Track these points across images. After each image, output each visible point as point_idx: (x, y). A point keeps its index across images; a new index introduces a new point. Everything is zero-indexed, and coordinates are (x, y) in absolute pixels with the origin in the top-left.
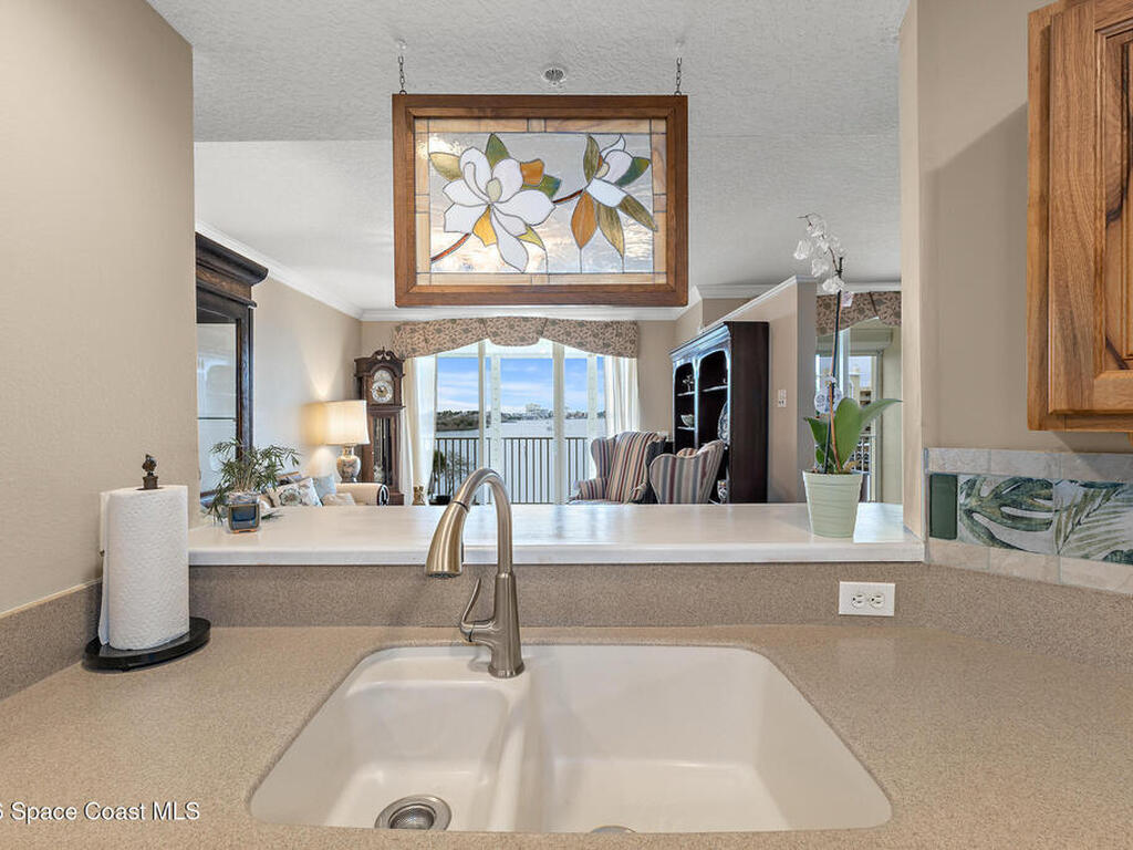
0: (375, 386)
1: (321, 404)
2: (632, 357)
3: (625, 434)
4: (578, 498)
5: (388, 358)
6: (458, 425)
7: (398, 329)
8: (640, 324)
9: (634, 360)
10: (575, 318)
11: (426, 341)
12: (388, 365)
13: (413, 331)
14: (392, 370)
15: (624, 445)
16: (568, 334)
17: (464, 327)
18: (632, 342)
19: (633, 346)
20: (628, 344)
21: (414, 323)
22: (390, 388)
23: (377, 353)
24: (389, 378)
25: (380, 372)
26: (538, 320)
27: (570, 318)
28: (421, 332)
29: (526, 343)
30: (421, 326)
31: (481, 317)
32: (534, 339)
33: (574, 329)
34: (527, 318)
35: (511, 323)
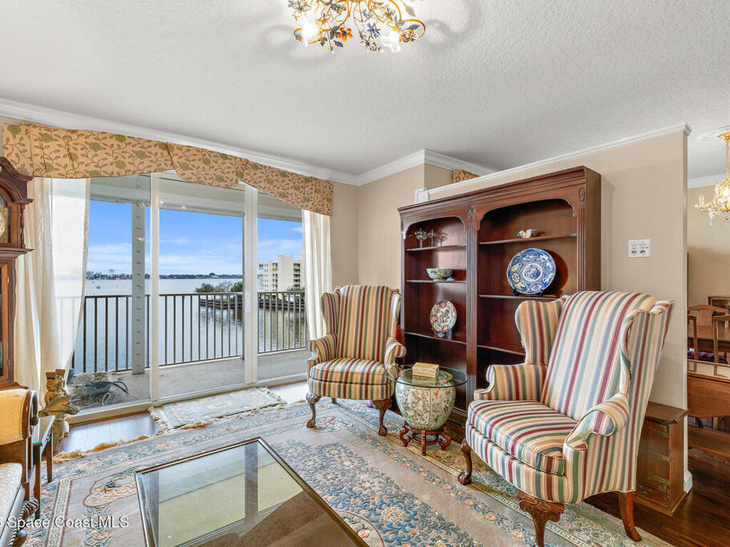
2: (327, 214)
7: (15, 129)
9: (329, 218)
10: (276, 167)
11: (71, 156)
13: (45, 138)
16: (271, 182)
17: (137, 149)
26: (238, 160)
27: (272, 166)
28: (62, 142)
29: (223, 184)
30: (63, 134)
31: (165, 142)
32: (234, 181)
33: (276, 178)
34: (226, 155)
35: (206, 156)
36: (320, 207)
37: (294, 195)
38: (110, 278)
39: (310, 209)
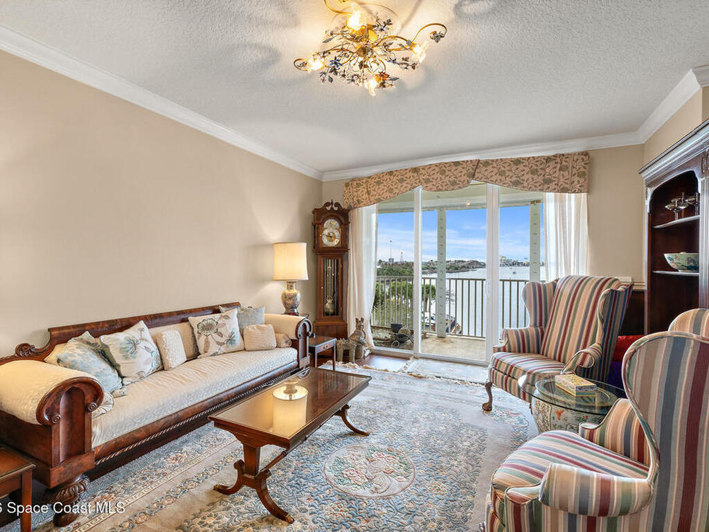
0: (326, 232)
1: (272, 246)
2: (581, 191)
3: (568, 278)
4: (504, 351)
5: (336, 209)
6: (449, 269)
7: (347, 185)
8: (591, 155)
9: (584, 196)
10: (509, 157)
11: (368, 193)
12: (335, 214)
13: (358, 185)
14: (339, 218)
15: (567, 291)
16: (502, 173)
17: (400, 177)
18: (581, 175)
19: (582, 180)
20: (576, 179)
21: (360, 179)
22: (337, 234)
23: (328, 204)
24: (338, 225)
25: (329, 221)
26: (469, 163)
27: (503, 158)
28: (364, 185)
29: (456, 187)
30: (364, 181)
31: (414, 167)
32: (466, 182)
33: (508, 168)
34: (458, 162)
35: (442, 169)
36: (568, 186)
37: (531, 180)
38: (524, 265)
39: (554, 190)
